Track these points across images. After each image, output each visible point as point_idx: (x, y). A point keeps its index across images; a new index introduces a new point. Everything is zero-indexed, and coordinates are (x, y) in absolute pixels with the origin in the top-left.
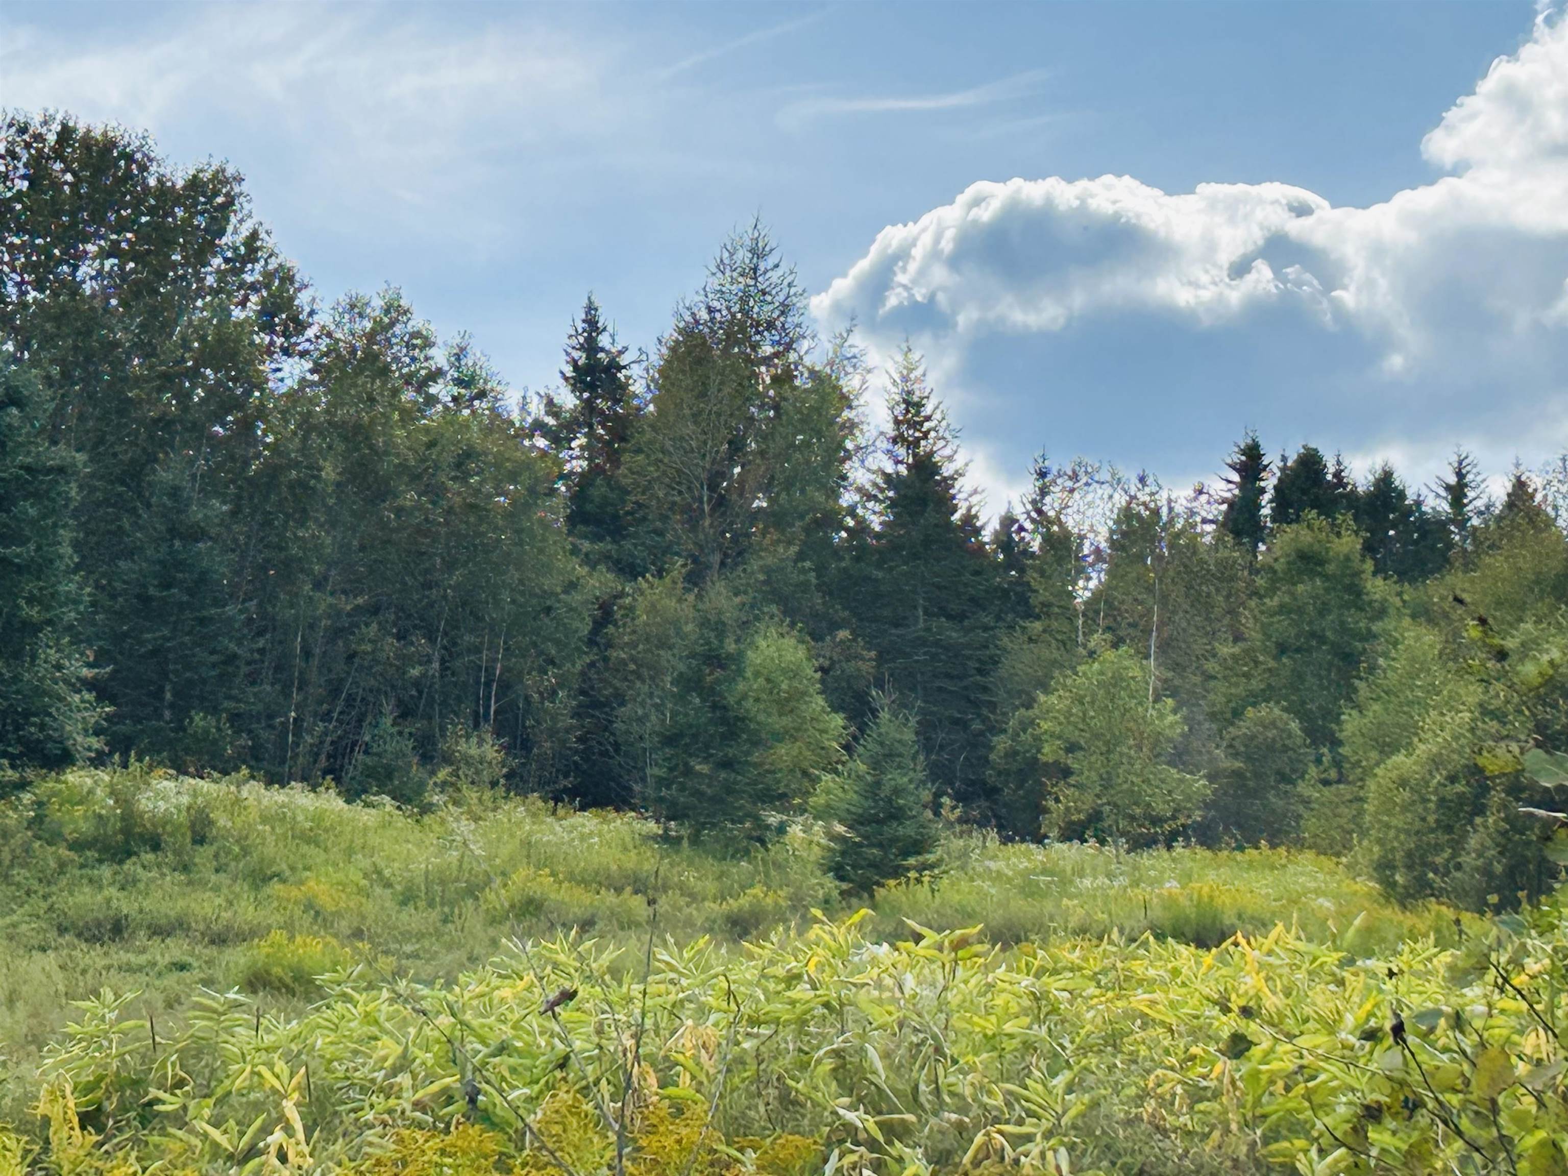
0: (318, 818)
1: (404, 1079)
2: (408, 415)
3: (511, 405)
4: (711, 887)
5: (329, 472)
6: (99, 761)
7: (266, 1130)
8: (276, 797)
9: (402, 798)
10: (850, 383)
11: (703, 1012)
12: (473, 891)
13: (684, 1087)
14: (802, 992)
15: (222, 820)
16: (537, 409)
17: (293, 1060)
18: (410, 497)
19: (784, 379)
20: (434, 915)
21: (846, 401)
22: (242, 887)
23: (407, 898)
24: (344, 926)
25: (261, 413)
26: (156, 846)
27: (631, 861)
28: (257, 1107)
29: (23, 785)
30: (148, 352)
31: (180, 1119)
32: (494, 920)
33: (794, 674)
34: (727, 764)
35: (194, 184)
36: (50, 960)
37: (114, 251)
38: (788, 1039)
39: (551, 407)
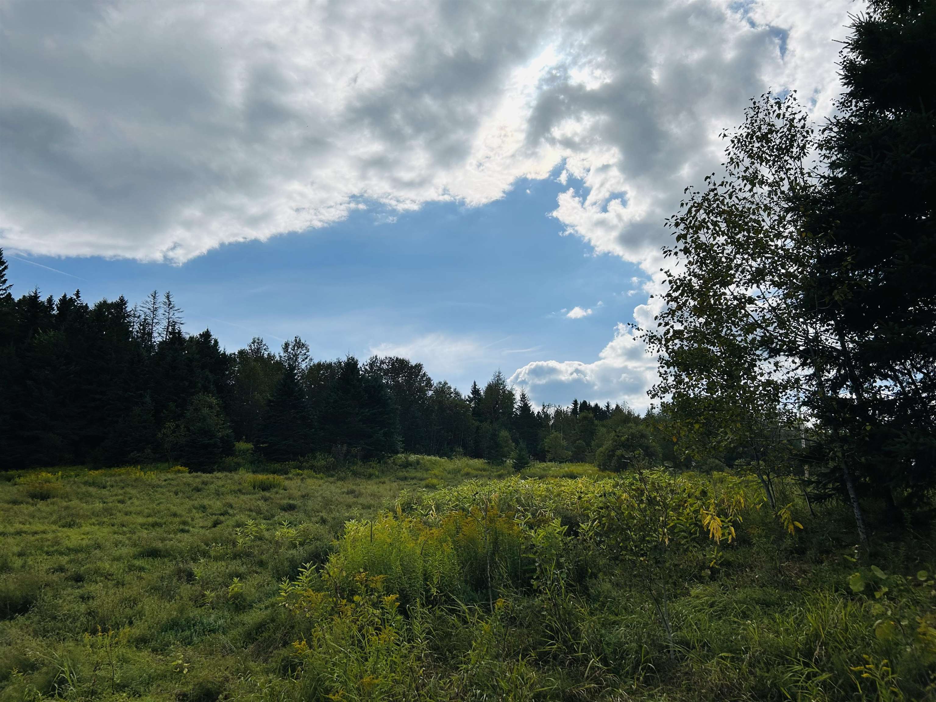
0: (435, 460)
1: (450, 503)
2: (448, 399)
3: (463, 397)
4: (495, 470)
5: (436, 408)
6: (403, 453)
7: (430, 511)
8: (429, 457)
9: (448, 457)
10: (514, 392)
11: (495, 492)
12: (459, 471)
13: (493, 503)
14: (511, 488)
15: (421, 461)
16: (467, 397)
17: (433, 500)
18: (448, 412)
19: (504, 392)
20: (453, 476)
21: (514, 395)
22: (425, 472)
23: (449, 473)
24: (440, 477)
25: (426, 399)
26: (411, 466)
27: (483, 466)
28: (428, 507)
29: (391, 457)
30: (409, 390)
31: (416, 509)
32: (462, 476)
33: (506, 437)
34: (497, 451)
35: (416, 365)
36: (396, 484)
37: (404, 376)
38: (509, 496)
39: (469, 397)
